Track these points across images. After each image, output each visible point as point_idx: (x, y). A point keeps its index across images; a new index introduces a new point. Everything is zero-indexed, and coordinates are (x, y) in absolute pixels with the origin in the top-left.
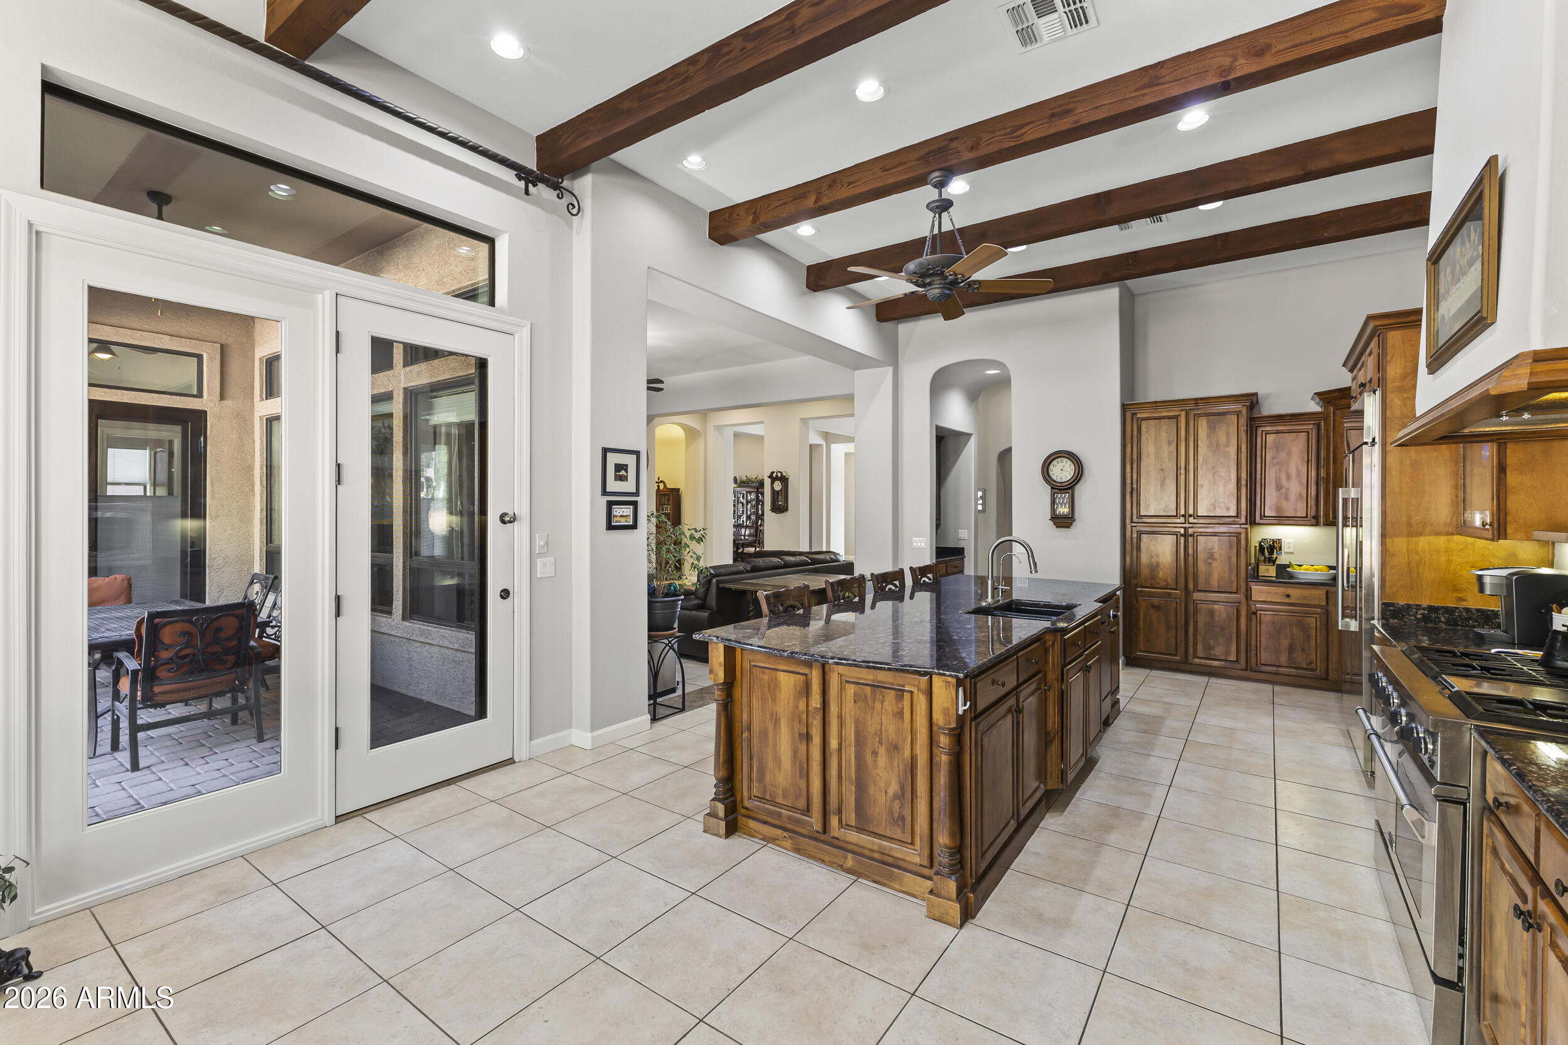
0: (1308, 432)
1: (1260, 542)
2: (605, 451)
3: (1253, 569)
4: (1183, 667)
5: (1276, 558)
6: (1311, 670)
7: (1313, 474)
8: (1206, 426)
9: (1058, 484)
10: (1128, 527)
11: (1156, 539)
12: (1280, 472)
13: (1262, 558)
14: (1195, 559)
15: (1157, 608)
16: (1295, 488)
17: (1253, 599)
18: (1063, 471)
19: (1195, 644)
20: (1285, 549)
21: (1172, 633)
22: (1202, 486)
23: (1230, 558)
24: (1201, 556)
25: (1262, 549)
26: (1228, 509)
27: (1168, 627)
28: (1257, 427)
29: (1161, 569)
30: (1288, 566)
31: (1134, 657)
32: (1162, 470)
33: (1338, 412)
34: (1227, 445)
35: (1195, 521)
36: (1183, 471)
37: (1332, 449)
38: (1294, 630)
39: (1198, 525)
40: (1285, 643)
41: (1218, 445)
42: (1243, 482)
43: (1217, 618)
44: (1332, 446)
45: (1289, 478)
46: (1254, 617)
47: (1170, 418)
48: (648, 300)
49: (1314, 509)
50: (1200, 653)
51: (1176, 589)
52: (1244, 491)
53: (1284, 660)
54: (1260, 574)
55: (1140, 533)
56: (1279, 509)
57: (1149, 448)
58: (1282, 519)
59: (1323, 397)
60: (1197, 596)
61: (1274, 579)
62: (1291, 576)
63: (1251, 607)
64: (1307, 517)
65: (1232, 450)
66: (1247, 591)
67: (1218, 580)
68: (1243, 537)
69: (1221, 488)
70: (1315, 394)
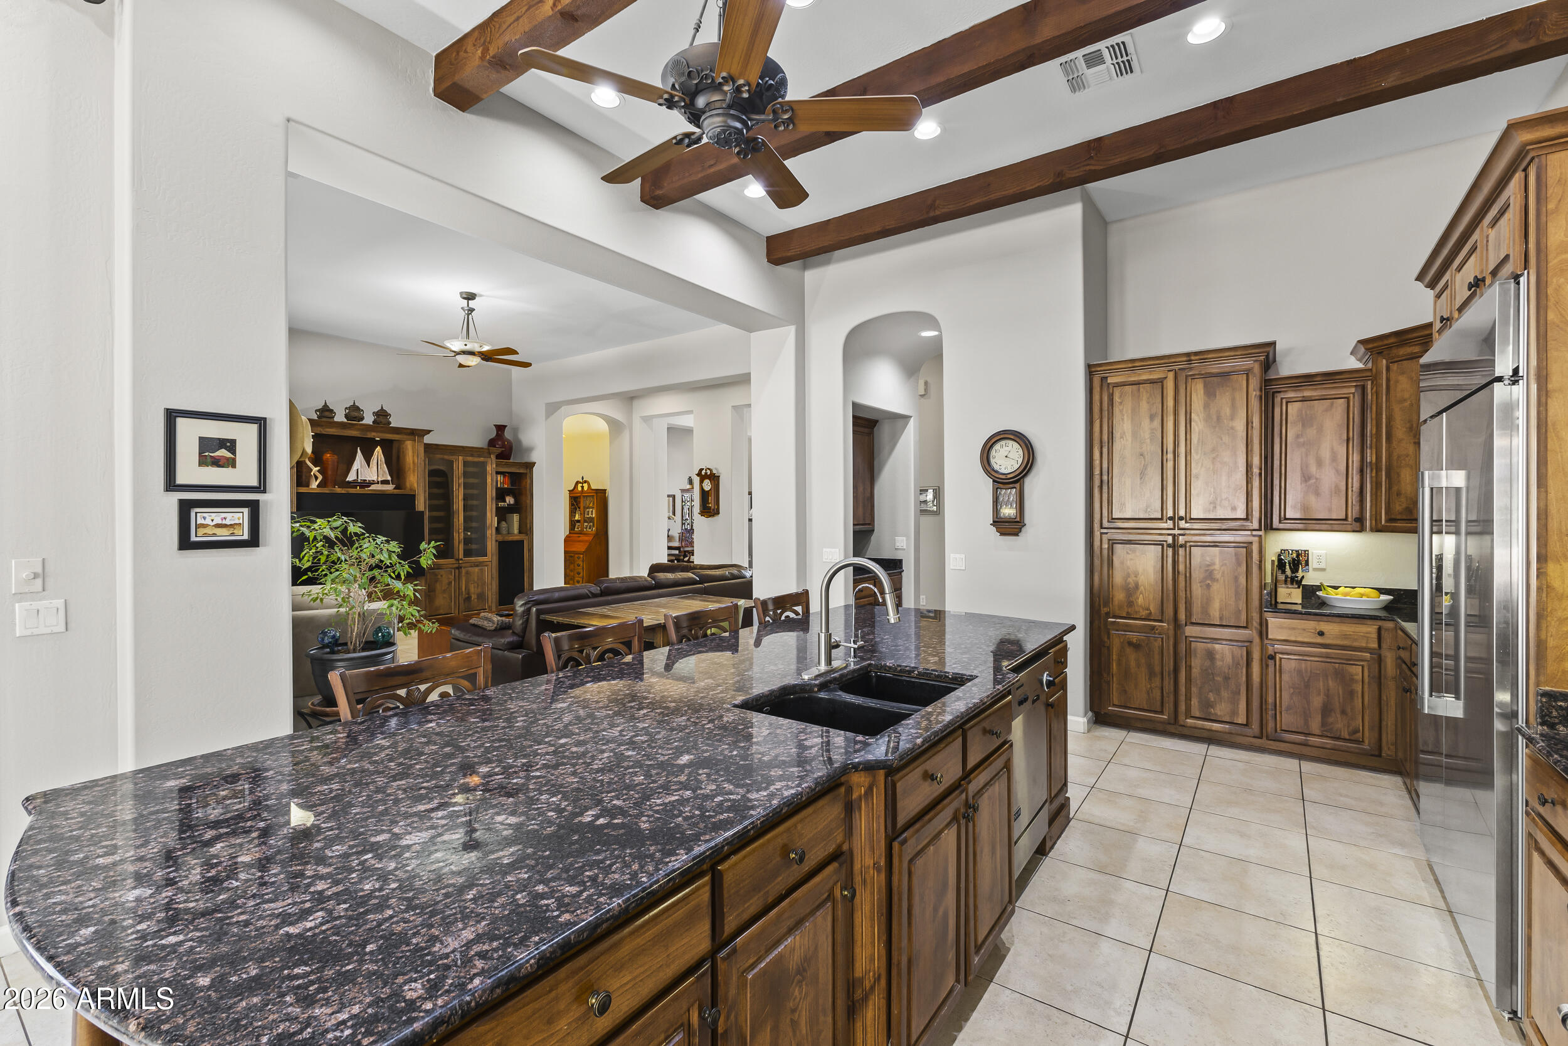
0: (1348, 398)
1: (1279, 555)
2: (172, 416)
3: (1270, 594)
4: (1172, 729)
5: (1303, 577)
6: (1357, 742)
7: (1355, 458)
8: (1202, 392)
9: (1001, 476)
10: (1097, 534)
11: (1134, 551)
12: (1307, 455)
13: (1282, 577)
14: (1188, 579)
15: (1136, 646)
16: (1330, 477)
17: (1270, 636)
18: (1008, 459)
19: (1188, 699)
20: (1312, 563)
21: (1157, 682)
22: (1197, 477)
23: (1236, 579)
24: (1197, 575)
25: (1281, 565)
26: (1234, 509)
27: (1151, 674)
28: (1274, 393)
29: (1141, 593)
30: (1319, 588)
31: (1105, 713)
32: (1142, 455)
33: (1394, 367)
34: (1232, 418)
35: (1187, 525)
36: (1170, 456)
37: (1384, 420)
38: (1330, 682)
39: (1192, 532)
40: (1317, 702)
41: (1219, 418)
42: (1256, 470)
43: (1219, 663)
44: (1384, 416)
45: (1320, 463)
46: (1271, 662)
47: (1152, 382)
48: (290, 175)
49: (1357, 508)
50: (1196, 712)
51: (1161, 621)
52: (1256, 483)
53: (1315, 725)
54: (1279, 600)
55: (1112, 543)
56: (1305, 508)
57: (1124, 425)
58: (1310, 523)
59: (1370, 346)
60: (1190, 631)
61: (1299, 608)
62: (1323, 603)
63: (1267, 649)
64: (1346, 519)
65: (1240, 425)
66: (1261, 624)
67: (1221, 610)
68: (1255, 548)
69: (1224, 478)
70: (1359, 342)
